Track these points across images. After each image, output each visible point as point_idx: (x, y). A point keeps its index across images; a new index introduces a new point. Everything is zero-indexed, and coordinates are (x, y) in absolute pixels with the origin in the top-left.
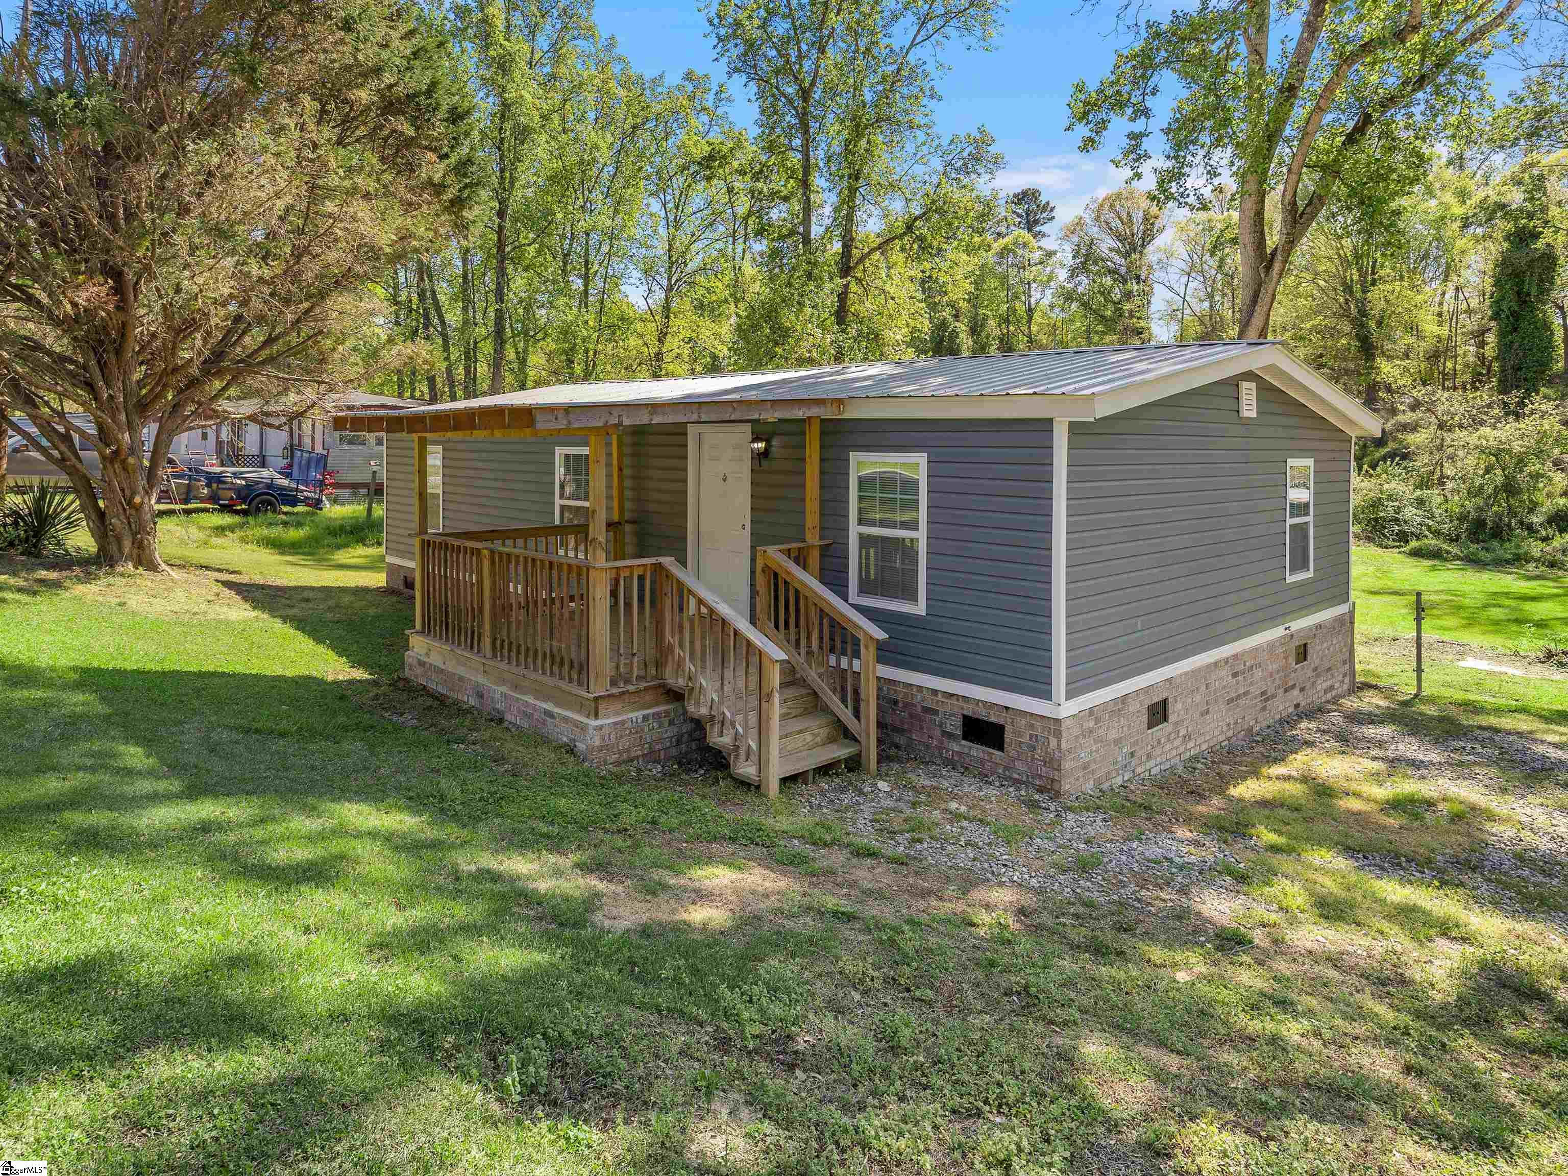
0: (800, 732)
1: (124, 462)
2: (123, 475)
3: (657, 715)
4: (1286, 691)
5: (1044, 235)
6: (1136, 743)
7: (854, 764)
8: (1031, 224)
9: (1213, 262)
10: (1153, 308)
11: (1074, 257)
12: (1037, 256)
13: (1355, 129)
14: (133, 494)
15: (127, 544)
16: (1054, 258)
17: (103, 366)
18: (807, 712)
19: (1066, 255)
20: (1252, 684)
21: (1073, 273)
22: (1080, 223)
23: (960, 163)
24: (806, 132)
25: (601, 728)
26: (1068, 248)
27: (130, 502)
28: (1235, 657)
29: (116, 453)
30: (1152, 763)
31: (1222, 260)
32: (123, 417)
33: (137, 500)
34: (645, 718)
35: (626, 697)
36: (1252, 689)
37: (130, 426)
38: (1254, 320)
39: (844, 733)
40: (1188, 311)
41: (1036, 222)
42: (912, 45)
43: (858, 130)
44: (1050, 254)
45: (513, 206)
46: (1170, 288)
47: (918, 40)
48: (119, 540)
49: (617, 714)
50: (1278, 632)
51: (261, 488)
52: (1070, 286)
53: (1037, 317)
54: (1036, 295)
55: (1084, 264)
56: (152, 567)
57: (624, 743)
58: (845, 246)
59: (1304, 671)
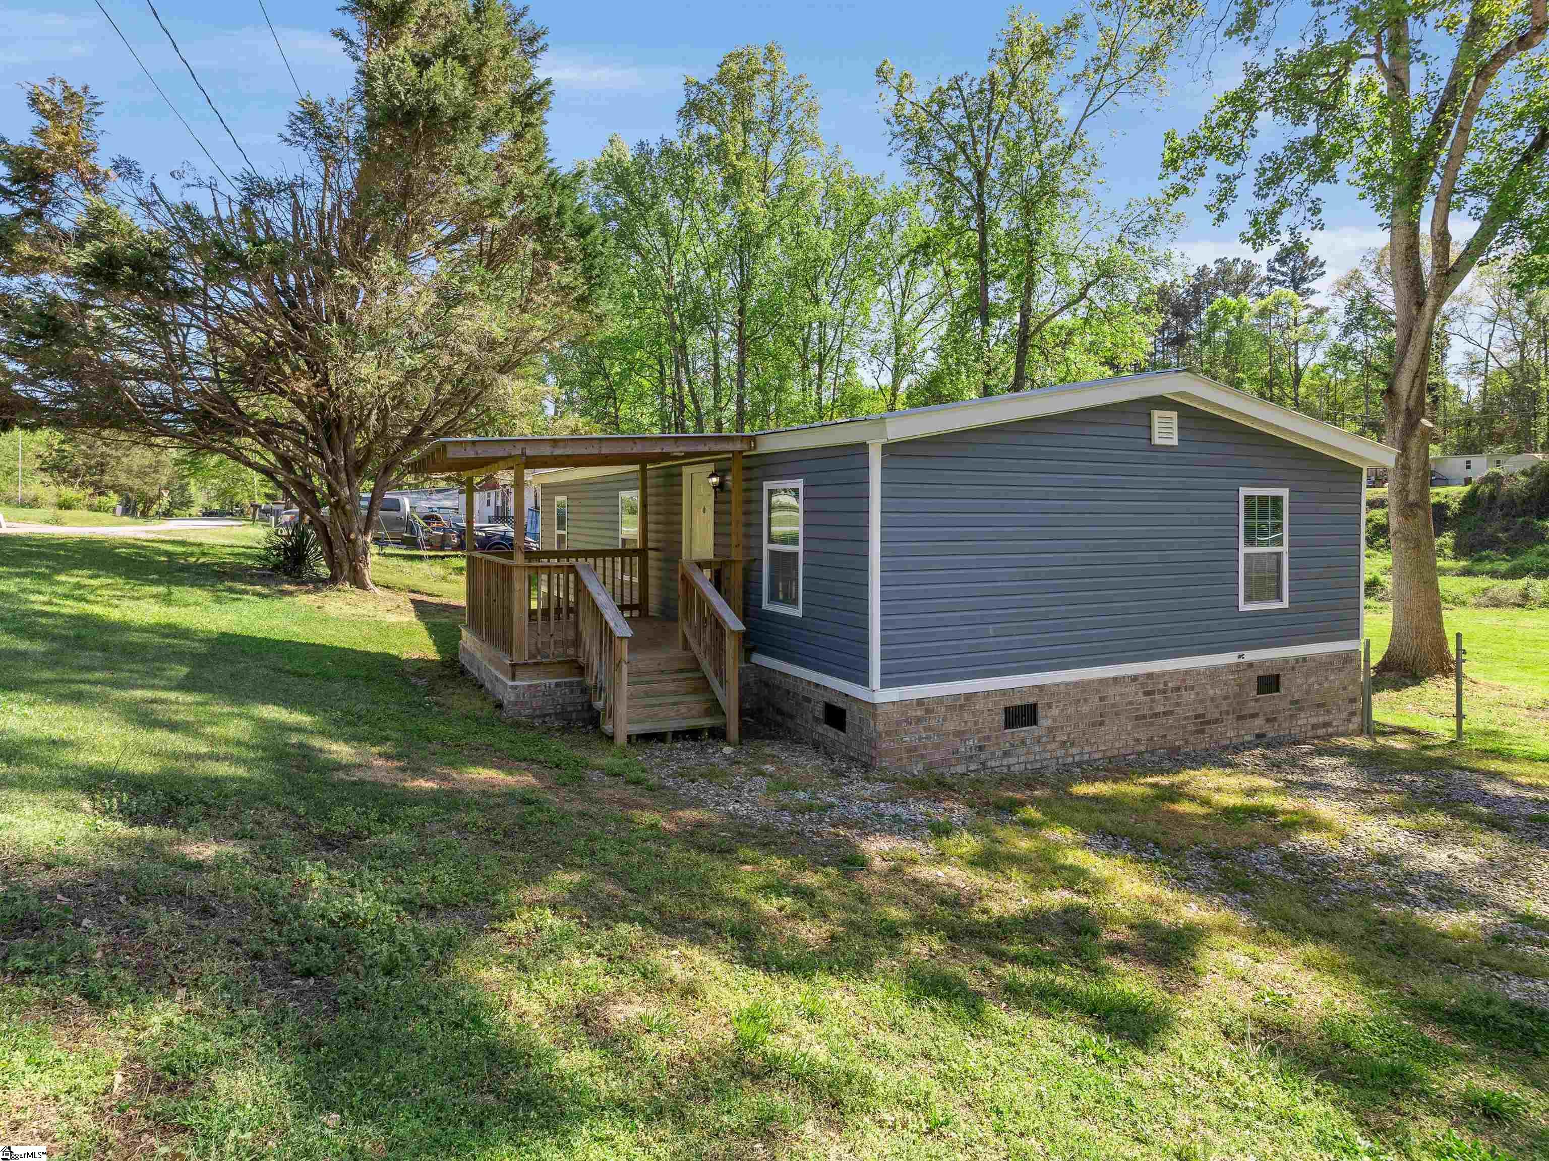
0: (675, 704)
1: (343, 508)
2: (344, 519)
3: (571, 684)
4: (1240, 718)
5: (1313, 292)
6: (988, 738)
7: (718, 734)
8: (1297, 282)
9: (1522, 305)
10: (1449, 361)
11: (1348, 313)
12: (1305, 314)
13: (1533, 145)
14: (351, 532)
15: (346, 567)
16: (1326, 316)
17: (329, 440)
18: (695, 691)
19: (1338, 309)
20: (1178, 705)
21: (1346, 331)
22: (1355, 276)
23: (1139, 226)
24: (982, 211)
25: (515, 687)
26: (1342, 304)
27: (348, 538)
28: (1150, 676)
29: (338, 501)
30: (1013, 760)
31: (1531, 304)
32: (343, 476)
33: (352, 536)
34: (557, 685)
35: (542, 668)
36: (1178, 710)
37: (350, 485)
38: (1407, 362)
39: (715, 708)
40: (1492, 362)
41: (1303, 279)
42: (1084, 116)
43: (1028, 207)
44: (1321, 312)
45: (752, 304)
46: (1469, 339)
47: (1091, 109)
48: (341, 566)
49: (531, 678)
50: (1230, 658)
51: (496, 539)
52: (1345, 343)
53: (1306, 377)
54: (1304, 355)
55: (1360, 319)
56: (363, 586)
57: (536, 702)
58: (1023, 316)
59: (1270, 701)
